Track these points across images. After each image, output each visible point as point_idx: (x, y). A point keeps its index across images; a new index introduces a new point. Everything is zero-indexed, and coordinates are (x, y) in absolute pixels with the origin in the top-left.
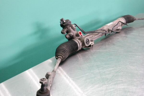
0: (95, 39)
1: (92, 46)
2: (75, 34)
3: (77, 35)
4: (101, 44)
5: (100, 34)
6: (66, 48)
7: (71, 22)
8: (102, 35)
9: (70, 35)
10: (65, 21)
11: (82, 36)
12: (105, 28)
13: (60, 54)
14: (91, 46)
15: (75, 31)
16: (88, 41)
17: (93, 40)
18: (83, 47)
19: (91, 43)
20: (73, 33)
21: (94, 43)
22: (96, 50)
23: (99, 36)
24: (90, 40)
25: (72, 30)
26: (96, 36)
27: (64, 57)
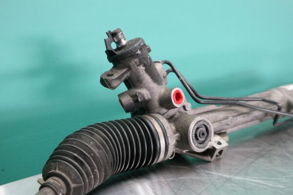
0: (235, 129)
1: (221, 152)
2: (156, 98)
3: (165, 103)
4: (256, 150)
5: (256, 113)
6: (99, 148)
7: (149, 50)
8: (261, 120)
9: (136, 96)
10: (124, 42)
11: (184, 107)
12: (278, 96)
13: (57, 171)
14: (216, 153)
15: (160, 87)
16: (204, 133)
17: (229, 131)
18: (184, 151)
19: (214, 141)
20: (150, 91)
21: (228, 142)
22: (230, 174)
23: (251, 121)
24: (212, 128)
25: (147, 78)
26: (240, 119)
27: (72, 185)
